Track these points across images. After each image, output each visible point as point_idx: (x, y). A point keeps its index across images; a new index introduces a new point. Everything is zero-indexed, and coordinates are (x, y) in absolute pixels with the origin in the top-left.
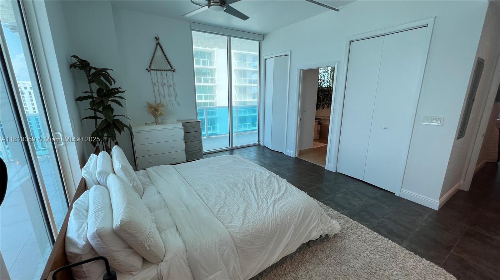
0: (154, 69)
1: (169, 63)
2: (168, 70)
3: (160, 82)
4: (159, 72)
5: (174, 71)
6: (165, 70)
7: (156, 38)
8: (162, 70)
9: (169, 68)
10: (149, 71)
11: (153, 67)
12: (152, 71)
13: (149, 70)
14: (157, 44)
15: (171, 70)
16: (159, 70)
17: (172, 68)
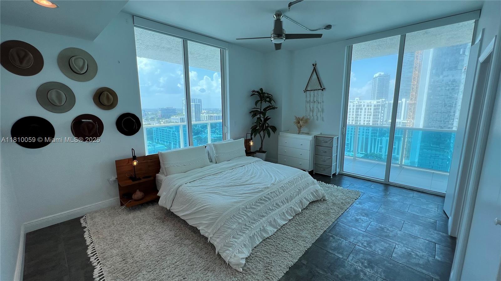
0: (310, 90)
1: (320, 83)
2: (319, 90)
3: (312, 100)
4: (312, 92)
5: (322, 90)
6: (316, 90)
7: (313, 64)
8: (315, 90)
9: (320, 88)
10: (304, 92)
11: (309, 89)
12: (308, 92)
13: (306, 91)
14: (314, 69)
15: (320, 89)
16: (312, 90)
17: (321, 87)
